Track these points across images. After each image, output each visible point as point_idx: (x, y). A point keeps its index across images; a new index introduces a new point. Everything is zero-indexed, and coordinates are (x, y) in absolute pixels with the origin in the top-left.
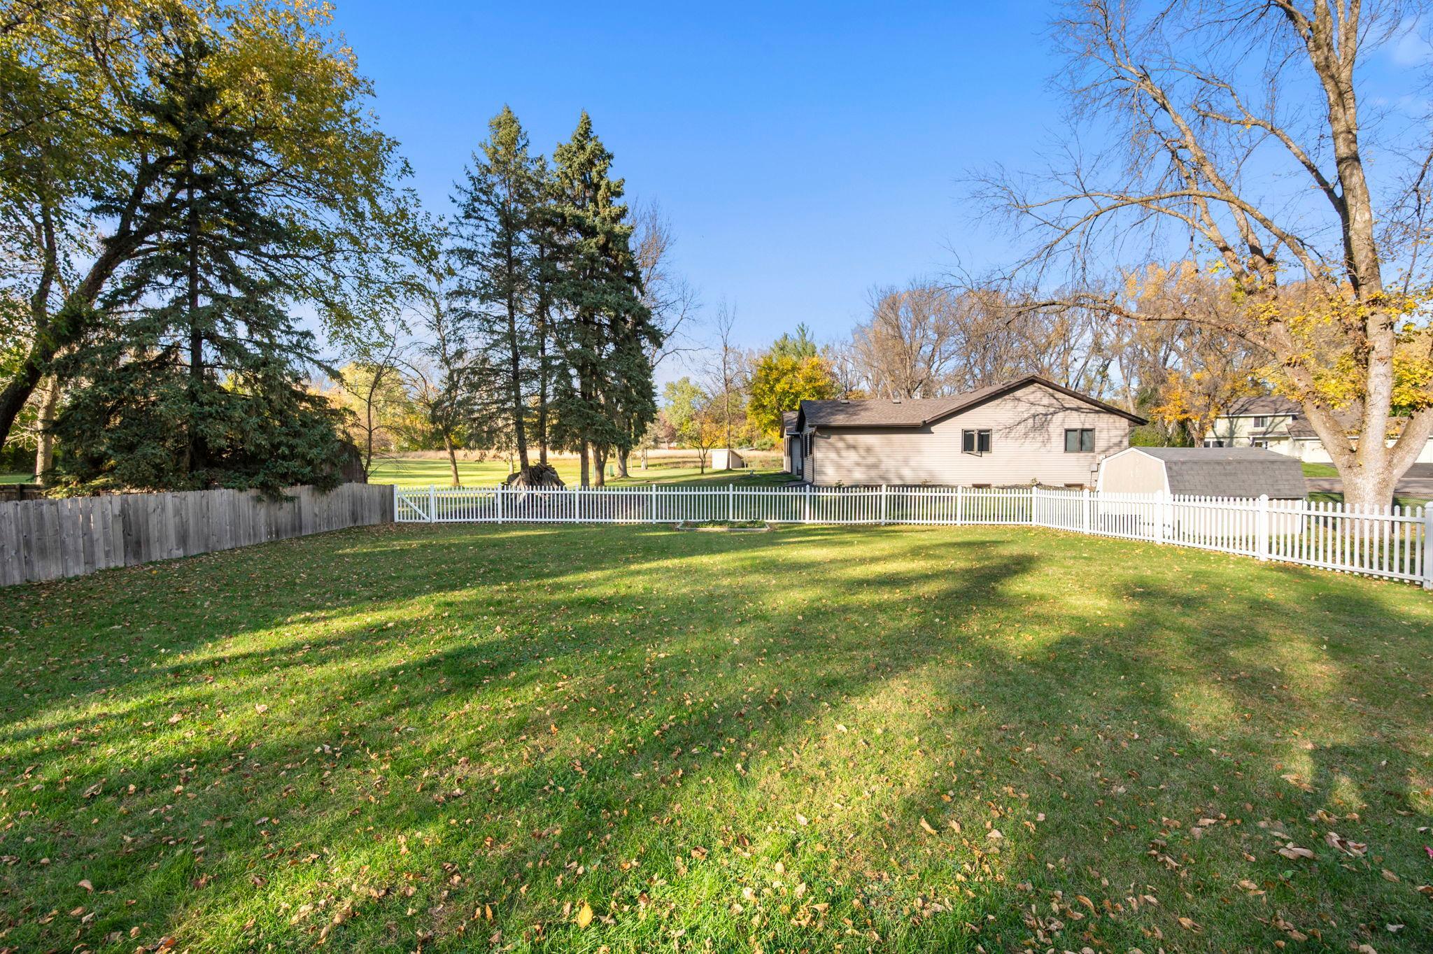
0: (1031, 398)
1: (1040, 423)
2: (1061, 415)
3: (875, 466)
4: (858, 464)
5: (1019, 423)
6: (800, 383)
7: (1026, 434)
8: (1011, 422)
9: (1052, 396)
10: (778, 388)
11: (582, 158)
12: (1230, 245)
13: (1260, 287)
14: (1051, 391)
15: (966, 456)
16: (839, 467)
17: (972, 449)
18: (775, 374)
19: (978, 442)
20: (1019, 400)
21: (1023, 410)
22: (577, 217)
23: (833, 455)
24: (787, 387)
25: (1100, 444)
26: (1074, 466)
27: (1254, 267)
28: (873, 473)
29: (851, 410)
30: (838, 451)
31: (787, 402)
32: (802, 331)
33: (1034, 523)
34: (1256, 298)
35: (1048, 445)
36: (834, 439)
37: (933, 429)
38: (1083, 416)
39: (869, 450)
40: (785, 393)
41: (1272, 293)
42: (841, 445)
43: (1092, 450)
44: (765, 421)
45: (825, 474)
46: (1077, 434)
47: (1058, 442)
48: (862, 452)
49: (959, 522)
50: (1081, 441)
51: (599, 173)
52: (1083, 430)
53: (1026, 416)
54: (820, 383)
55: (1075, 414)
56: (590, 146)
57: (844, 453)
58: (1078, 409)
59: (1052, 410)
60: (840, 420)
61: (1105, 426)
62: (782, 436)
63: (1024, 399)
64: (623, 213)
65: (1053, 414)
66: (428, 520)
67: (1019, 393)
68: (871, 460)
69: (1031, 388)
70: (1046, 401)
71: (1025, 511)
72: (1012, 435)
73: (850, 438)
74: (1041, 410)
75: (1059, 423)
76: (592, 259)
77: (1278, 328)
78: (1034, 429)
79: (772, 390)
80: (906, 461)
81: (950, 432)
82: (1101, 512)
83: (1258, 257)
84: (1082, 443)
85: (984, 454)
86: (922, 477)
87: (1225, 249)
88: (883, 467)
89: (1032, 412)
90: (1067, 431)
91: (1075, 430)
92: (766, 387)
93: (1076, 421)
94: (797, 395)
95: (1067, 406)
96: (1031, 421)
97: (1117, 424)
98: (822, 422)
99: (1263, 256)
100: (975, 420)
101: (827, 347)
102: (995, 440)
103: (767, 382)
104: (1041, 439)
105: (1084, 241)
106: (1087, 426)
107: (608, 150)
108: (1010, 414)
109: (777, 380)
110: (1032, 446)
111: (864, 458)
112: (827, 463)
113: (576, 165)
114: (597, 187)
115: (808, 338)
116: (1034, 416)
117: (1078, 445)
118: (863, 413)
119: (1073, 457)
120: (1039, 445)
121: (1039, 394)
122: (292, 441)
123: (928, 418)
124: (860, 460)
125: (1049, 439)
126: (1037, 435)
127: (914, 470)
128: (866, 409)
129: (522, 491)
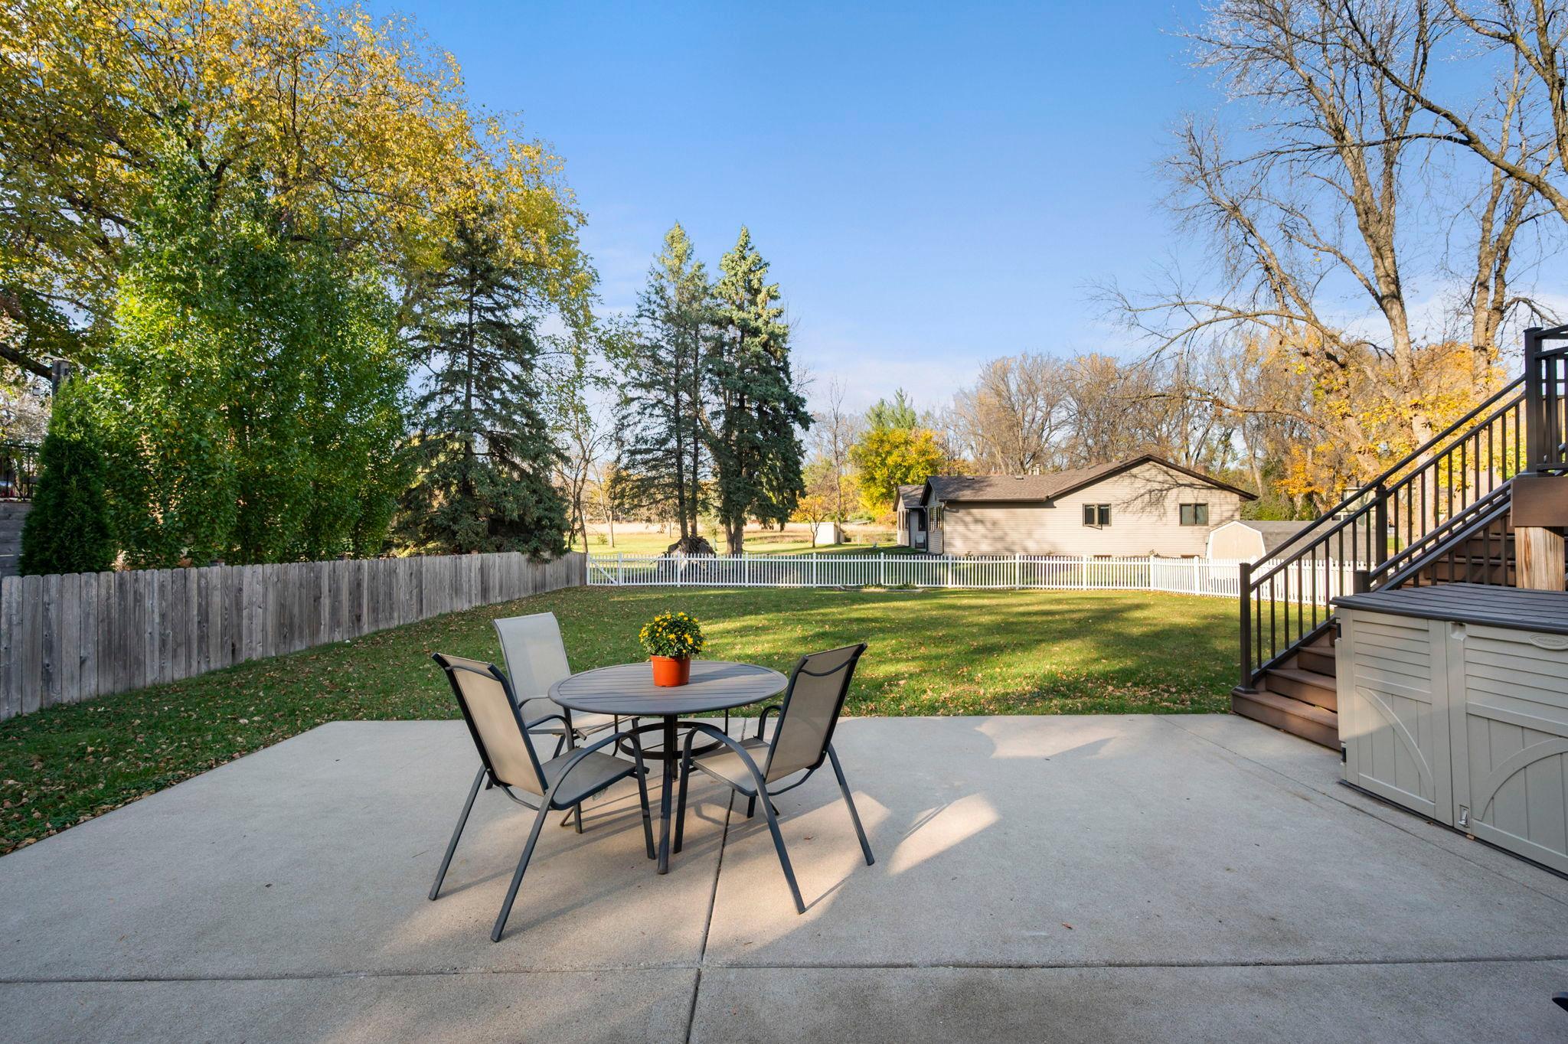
0: (1147, 475)
1: (1156, 498)
2: (1175, 491)
3: (1001, 539)
4: (985, 537)
5: (1137, 498)
6: (913, 456)
7: (1143, 509)
8: (1127, 497)
9: (1167, 473)
10: (890, 461)
11: (745, 267)
12: (1310, 351)
13: (1336, 388)
14: (1165, 468)
15: (1088, 529)
16: (965, 538)
17: (1093, 523)
18: (887, 447)
19: (1096, 516)
20: (1135, 477)
21: (1140, 486)
22: (743, 320)
23: (961, 528)
24: (899, 460)
25: (1213, 518)
26: (1189, 537)
27: (1330, 370)
28: (999, 545)
29: (977, 486)
30: (966, 524)
31: (898, 475)
32: (901, 397)
33: (1152, 588)
34: (1332, 397)
35: (1164, 519)
36: (962, 513)
37: (1055, 503)
38: (1196, 491)
39: (994, 523)
40: (898, 466)
41: (1345, 392)
42: (968, 519)
43: (1206, 523)
44: (877, 494)
45: (954, 546)
46: (1192, 509)
47: (1174, 516)
48: (989, 525)
49: (1085, 587)
50: (1195, 514)
51: (759, 280)
52: (1197, 505)
53: (1142, 491)
54: (933, 456)
55: (1188, 490)
56: (751, 257)
57: (972, 527)
58: (1191, 485)
59: (1166, 486)
60: (967, 495)
61: (1217, 501)
62: (895, 510)
63: (1139, 475)
64: (779, 314)
65: (1168, 489)
66: (616, 584)
67: (1135, 471)
68: (998, 533)
69: (1146, 466)
70: (1161, 478)
71: (1144, 578)
72: (1130, 509)
73: (976, 512)
74: (1157, 486)
75: (1174, 498)
76: (758, 356)
77: (1349, 421)
78: (1151, 503)
79: (883, 463)
80: (1030, 534)
81: (1071, 508)
82: (1212, 577)
83: (1333, 363)
84: (1196, 516)
85: (1105, 527)
86: (1047, 548)
87: (1306, 354)
88: (1009, 539)
89: (1148, 488)
90: (1182, 506)
91: (1190, 505)
92: (878, 460)
93: (1189, 496)
94: (909, 468)
95: (1180, 482)
96: (1147, 496)
97: (1229, 500)
98: (952, 496)
99: (1336, 361)
100: (1095, 495)
101: (928, 413)
102: (1114, 513)
103: (878, 454)
104: (1157, 513)
105: (1186, 350)
106: (1200, 501)
107: (765, 260)
108: (1128, 490)
109: (889, 453)
110: (1149, 519)
111: (991, 531)
112: (955, 535)
113: (740, 274)
114: (758, 291)
115: (907, 404)
116: (1150, 492)
117: (1193, 520)
118: (988, 489)
119: (1188, 529)
120: (1155, 518)
121: (1154, 472)
122: (552, 515)
123: (1050, 494)
124: (987, 532)
125: (1165, 513)
126: (1154, 507)
127: (1038, 542)
128: (990, 485)
129: (681, 559)
